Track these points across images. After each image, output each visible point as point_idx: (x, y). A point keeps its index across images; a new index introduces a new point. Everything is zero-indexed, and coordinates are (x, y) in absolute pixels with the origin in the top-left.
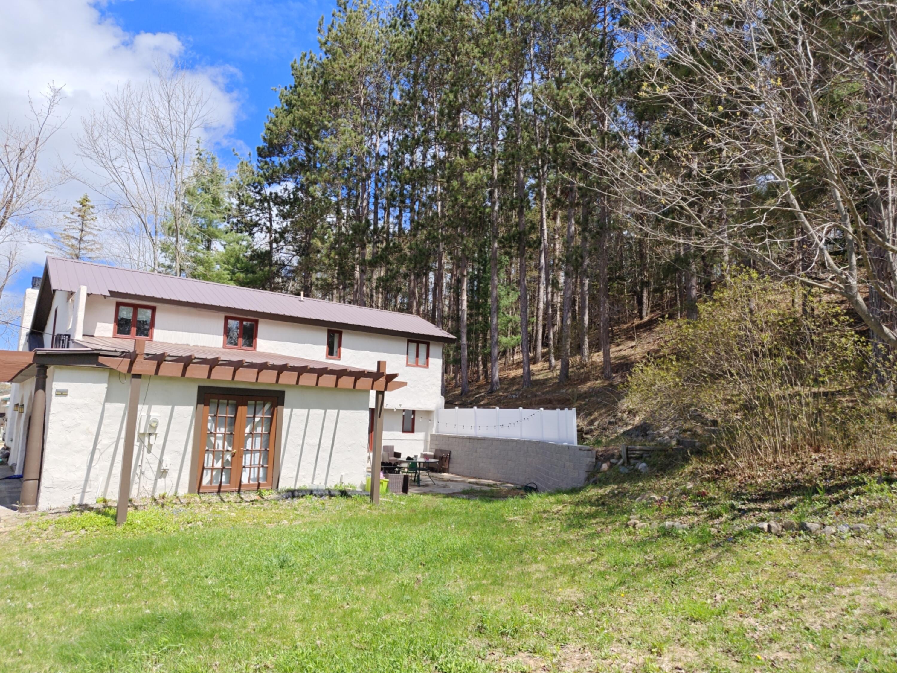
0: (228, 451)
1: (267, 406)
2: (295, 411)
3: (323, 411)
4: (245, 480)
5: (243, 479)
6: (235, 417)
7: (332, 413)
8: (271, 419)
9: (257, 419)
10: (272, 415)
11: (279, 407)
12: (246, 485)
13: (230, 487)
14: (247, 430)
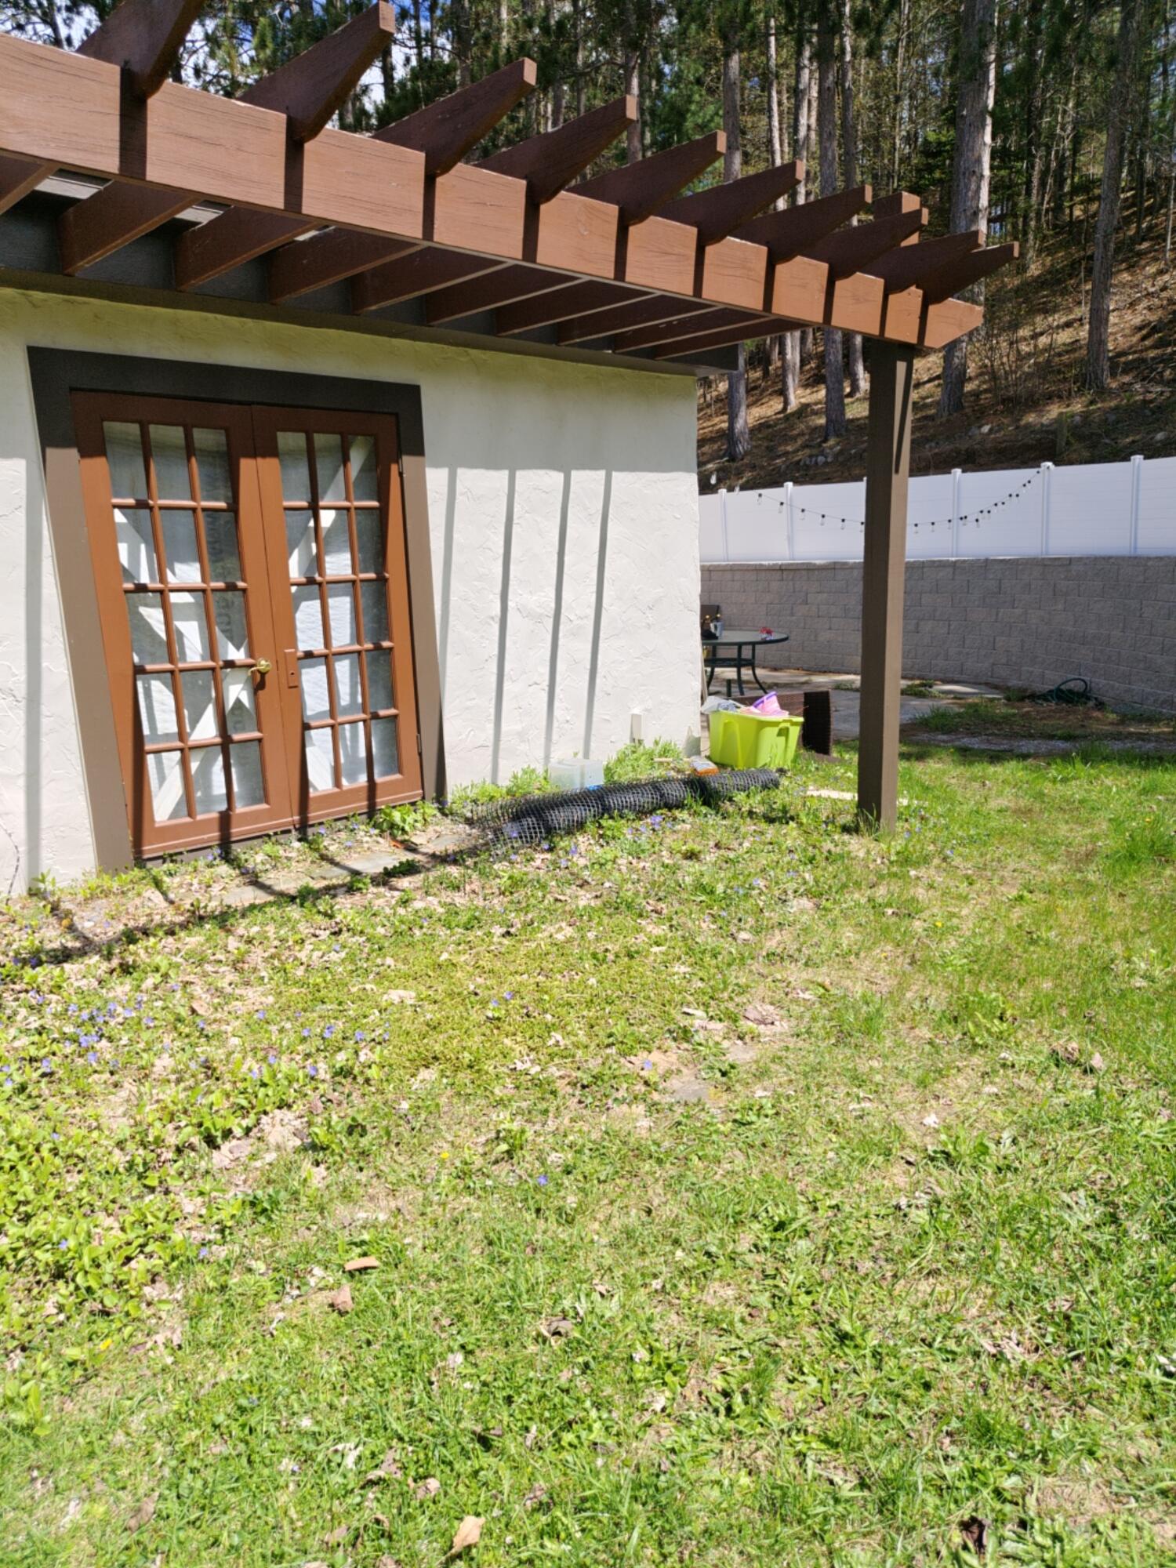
0: (230, 664)
1: (357, 459)
2: (465, 475)
3: (558, 477)
4: (321, 780)
5: (312, 776)
6: (234, 508)
7: (588, 481)
8: (382, 513)
9: (327, 518)
10: (382, 494)
11: (407, 460)
12: (327, 799)
13: (270, 815)
14: (295, 568)
